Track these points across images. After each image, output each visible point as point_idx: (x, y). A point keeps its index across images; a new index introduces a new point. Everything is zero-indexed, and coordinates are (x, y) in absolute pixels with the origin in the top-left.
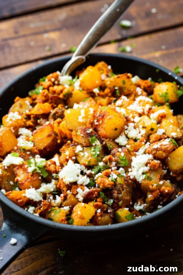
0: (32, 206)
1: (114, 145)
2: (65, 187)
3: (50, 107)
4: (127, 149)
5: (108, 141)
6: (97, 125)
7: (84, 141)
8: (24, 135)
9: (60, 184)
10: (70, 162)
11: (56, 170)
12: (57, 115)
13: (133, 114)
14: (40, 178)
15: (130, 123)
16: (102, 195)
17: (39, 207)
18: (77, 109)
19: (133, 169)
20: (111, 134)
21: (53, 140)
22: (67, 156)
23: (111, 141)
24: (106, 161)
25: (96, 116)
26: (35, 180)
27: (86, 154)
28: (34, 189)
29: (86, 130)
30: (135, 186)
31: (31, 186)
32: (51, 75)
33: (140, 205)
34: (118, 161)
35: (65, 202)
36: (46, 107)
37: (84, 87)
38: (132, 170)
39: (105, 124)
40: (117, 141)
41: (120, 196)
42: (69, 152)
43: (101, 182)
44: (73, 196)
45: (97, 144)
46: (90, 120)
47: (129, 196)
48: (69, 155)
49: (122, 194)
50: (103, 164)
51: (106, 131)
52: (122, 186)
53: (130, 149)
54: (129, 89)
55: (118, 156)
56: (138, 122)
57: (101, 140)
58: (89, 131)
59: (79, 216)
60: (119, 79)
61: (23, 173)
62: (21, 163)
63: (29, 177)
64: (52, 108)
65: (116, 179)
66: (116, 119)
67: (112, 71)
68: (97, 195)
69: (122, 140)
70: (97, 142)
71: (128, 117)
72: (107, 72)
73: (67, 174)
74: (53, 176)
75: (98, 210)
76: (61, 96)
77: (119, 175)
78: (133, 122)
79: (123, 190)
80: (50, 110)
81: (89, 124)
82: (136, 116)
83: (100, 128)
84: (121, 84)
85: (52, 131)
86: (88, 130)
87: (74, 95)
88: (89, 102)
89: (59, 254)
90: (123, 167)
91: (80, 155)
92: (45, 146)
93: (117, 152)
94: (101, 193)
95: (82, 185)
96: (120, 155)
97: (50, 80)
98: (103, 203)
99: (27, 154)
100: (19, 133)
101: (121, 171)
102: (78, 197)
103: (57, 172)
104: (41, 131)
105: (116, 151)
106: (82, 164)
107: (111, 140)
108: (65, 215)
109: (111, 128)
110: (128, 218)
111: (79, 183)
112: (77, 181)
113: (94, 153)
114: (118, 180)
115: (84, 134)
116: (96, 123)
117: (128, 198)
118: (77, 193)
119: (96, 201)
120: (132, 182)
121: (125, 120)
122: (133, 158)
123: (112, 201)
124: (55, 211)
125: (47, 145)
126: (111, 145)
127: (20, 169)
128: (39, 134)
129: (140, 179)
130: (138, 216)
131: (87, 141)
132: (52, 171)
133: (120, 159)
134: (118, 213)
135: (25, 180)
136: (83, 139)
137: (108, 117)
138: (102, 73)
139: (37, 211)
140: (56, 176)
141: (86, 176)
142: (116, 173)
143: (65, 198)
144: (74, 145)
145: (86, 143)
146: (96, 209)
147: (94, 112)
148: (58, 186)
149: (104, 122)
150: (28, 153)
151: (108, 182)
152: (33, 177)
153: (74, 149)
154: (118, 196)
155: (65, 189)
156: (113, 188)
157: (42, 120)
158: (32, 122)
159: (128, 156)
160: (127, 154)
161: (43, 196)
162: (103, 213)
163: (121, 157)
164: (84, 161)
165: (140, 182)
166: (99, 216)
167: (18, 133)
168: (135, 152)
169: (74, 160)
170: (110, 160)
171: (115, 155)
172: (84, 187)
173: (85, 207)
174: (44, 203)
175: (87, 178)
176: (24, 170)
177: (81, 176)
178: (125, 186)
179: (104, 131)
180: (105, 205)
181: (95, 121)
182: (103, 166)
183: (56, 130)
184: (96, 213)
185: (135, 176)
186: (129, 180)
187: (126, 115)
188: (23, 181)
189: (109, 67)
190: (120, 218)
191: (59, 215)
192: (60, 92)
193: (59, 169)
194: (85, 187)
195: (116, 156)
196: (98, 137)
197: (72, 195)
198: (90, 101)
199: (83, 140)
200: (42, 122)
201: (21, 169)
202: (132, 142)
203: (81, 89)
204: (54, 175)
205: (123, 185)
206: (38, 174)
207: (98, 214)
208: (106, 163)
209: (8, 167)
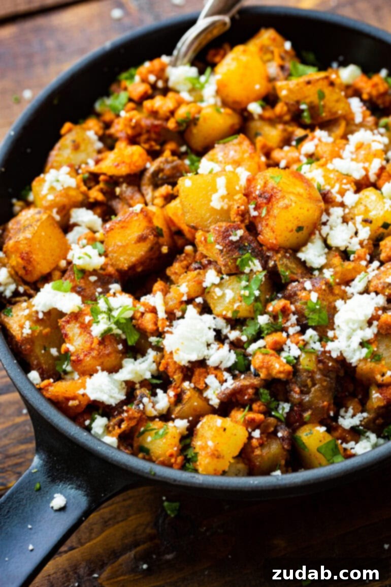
0: (102, 415)
1: (294, 266)
2: (177, 371)
3: (145, 156)
4: (324, 282)
5: (281, 259)
6: (255, 217)
7: (223, 263)
8: (83, 225)
9: (167, 364)
10: (191, 310)
11: (158, 329)
12: (161, 175)
13: (342, 184)
14: (120, 347)
15: (333, 206)
16: (264, 396)
17: (118, 419)
18: (207, 175)
19: (337, 332)
20: (287, 241)
21: (151, 249)
22: (183, 295)
23: (288, 258)
24: (274, 313)
25: (254, 195)
26: (108, 355)
27: (229, 294)
28: (105, 373)
29: (228, 233)
30: (342, 373)
31: (99, 368)
32: (147, 65)
33: (353, 416)
34: (304, 312)
35: (178, 408)
36: (136, 158)
37: (227, 96)
38: (334, 334)
39: (273, 219)
40: (301, 255)
41: (307, 398)
42: (187, 286)
43: (262, 364)
44: (197, 395)
45: (255, 270)
46: (238, 207)
47: (327, 399)
48: (188, 294)
49: (311, 395)
50: (269, 320)
51: (276, 235)
52: (311, 374)
53: (331, 280)
54: (334, 110)
55: (303, 301)
56: (354, 205)
57: (265, 256)
58: (236, 235)
59: (209, 450)
60: (309, 86)
61: (81, 334)
62: (76, 310)
63: (93, 346)
64: (149, 158)
65: (297, 359)
66: (300, 208)
67: (293, 53)
68: (253, 397)
69: (313, 254)
70: (254, 264)
71: (329, 192)
72: (282, 58)
73: (182, 343)
74: (151, 343)
75: (254, 430)
76: (171, 124)
77: (304, 347)
78: (342, 205)
79: (314, 385)
80: (146, 163)
81: (235, 216)
82: (348, 190)
83: (262, 226)
84: (314, 98)
85: (147, 228)
86: (234, 233)
87: (201, 122)
88: (237, 148)
89: (163, 509)
90: (314, 328)
91: (213, 294)
92: (132, 262)
93: (300, 290)
94: (261, 390)
95: (217, 368)
96: (309, 299)
97: (144, 80)
98: (267, 413)
99: (90, 282)
100: (72, 221)
101: (311, 337)
102: (207, 395)
103: (160, 335)
104: (122, 227)
105: (299, 287)
106: (218, 316)
107: (288, 255)
108: (177, 440)
109: (287, 227)
110: (323, 451)
111: (211, 362)
112: (207, 358)
113: (247, 293)
114: (301, 359)
115: (224, 245)
116: (254, 213)
117: (325, 403)
118: (207, 387)
119: (251, 410)
120: (335, 365)
121: (321, 207)
122: (339, 303)
123: (286, 407)
124: (155, 431)
125: (137, 260)
126: (287, 268)
127: (74, 321)
128: (119, 233)
129: (356, 356)
130: (347, 442)
131: (230, 263)
132: (148, 330)
133: (308, 308)
134: (300, 437)
135: (86, 353)
136: (222, 257)
137: (282, 203)
138: (269, 61)
139: (114, 428)
140: (158, 342)
141: (226, 347)
142: (297, 344)
143: (179, 398)
144: (199, 265)
145: (228, 266)
146: (250, 430)
147: (249, 181)
148: (161, 368)
149: (271, 213)
150: (93, 278)
151: (279, 366)
152: (105, 347)
153: (201, 278)
154: (303, 400)
155: (177, 377)
156: (291, 379)
157: (127, 187)
158: (101, 191)
159: (328, 299)
160: (324, 295)
161: (127, 389)
162: (265, 439)
163: (309, 304)
164: (223, 310)
165: (354, 365)
166: (257, 447)
167: (68, 220)
168: (343, 287)
169: (201, 306)
170: (285, 312)
171: (296, 298)
172: (222, 374)
173: (225, 430)
174: (128, 415)
175: (230, 351)
176: (83, 326)
177: (215, 346)
178: (318, 376)
179: (272, 234)
180: (271, 420)
181: (252, 207)
182: (267, 324)
183: (158, 223)
184: (250, 438)
185: (343, 352)
186: (327, 361)
187: (324, 186)
188: (81, 354)
189: (288, 45)
190: (306, 450)
191: (164, 443)
192: (168, 114)
193: (163, 328)
194: (226, 375)
195: (298, 299)
196: (256, 250)
197: (193, 392)
198: (240, 144)
199: (222, 259)
200: (125, 192)
201: (75, 324)
202: (337, 260)
203: (219, 103)
204: (153, 339)
205: (313, 372)
206: (117, 339)
207: (255, 442)
208: (275, 317)
209: (44, 313)
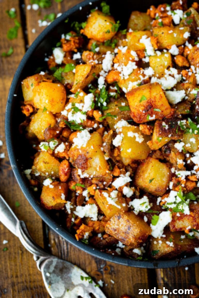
209: (164, 234)
